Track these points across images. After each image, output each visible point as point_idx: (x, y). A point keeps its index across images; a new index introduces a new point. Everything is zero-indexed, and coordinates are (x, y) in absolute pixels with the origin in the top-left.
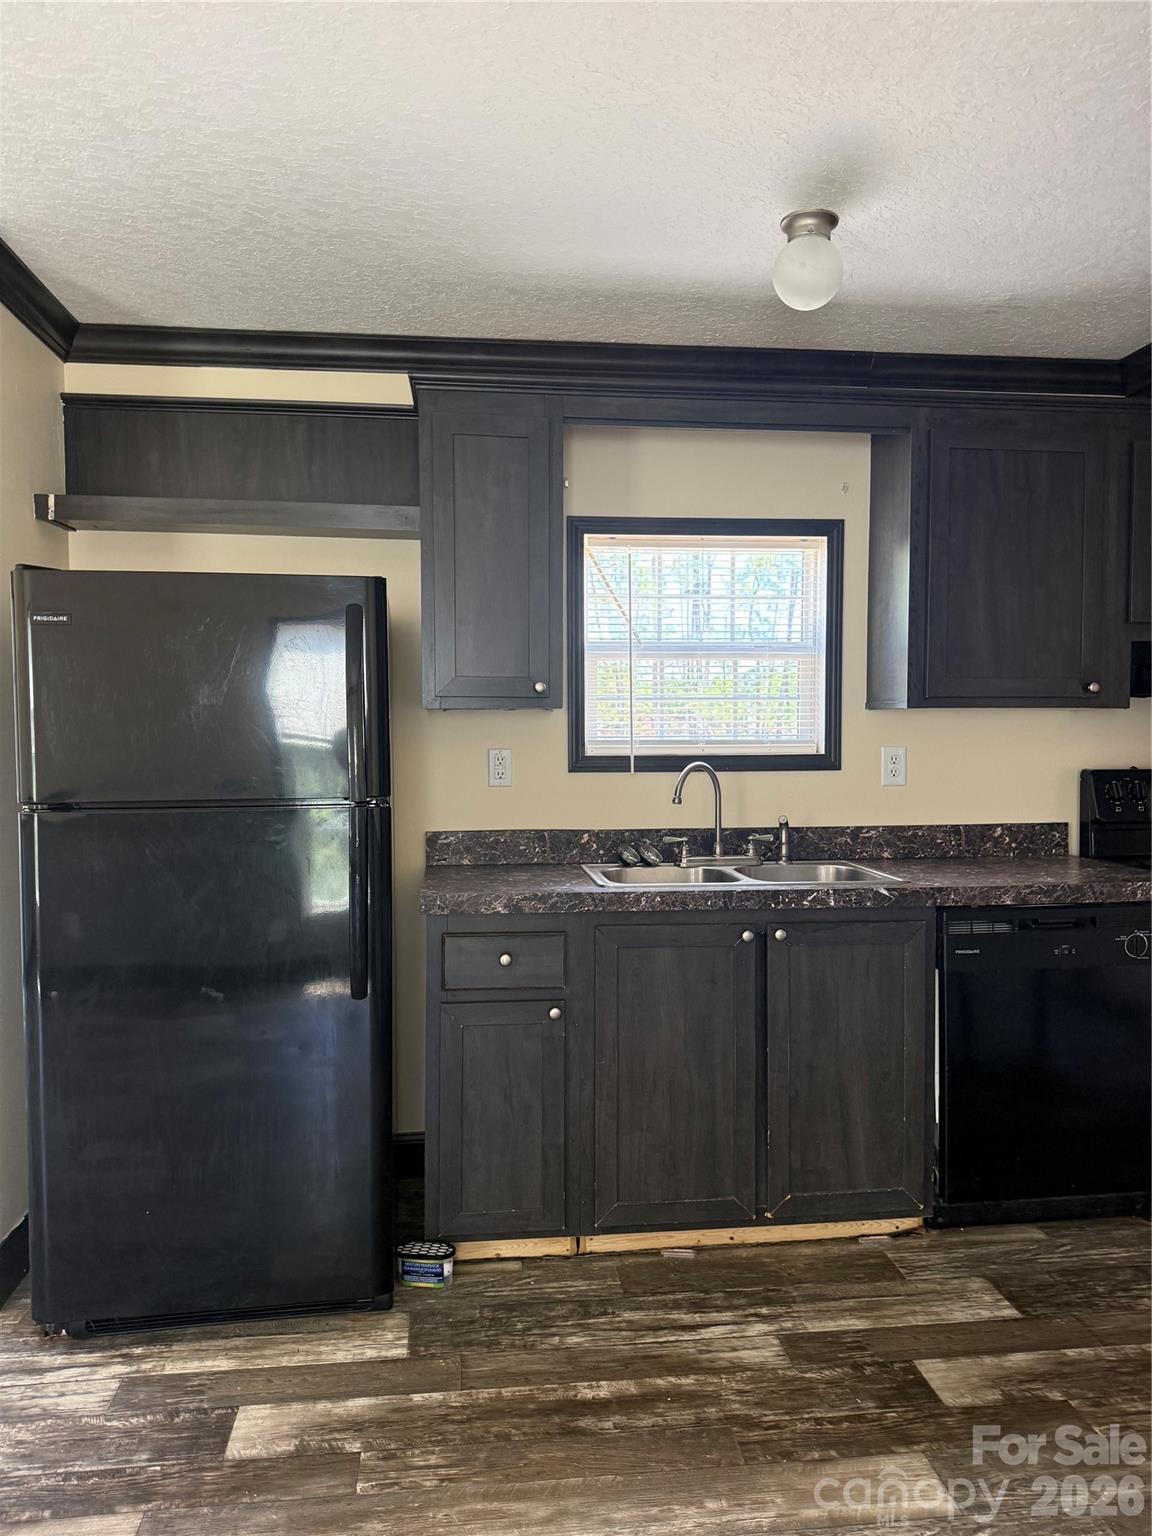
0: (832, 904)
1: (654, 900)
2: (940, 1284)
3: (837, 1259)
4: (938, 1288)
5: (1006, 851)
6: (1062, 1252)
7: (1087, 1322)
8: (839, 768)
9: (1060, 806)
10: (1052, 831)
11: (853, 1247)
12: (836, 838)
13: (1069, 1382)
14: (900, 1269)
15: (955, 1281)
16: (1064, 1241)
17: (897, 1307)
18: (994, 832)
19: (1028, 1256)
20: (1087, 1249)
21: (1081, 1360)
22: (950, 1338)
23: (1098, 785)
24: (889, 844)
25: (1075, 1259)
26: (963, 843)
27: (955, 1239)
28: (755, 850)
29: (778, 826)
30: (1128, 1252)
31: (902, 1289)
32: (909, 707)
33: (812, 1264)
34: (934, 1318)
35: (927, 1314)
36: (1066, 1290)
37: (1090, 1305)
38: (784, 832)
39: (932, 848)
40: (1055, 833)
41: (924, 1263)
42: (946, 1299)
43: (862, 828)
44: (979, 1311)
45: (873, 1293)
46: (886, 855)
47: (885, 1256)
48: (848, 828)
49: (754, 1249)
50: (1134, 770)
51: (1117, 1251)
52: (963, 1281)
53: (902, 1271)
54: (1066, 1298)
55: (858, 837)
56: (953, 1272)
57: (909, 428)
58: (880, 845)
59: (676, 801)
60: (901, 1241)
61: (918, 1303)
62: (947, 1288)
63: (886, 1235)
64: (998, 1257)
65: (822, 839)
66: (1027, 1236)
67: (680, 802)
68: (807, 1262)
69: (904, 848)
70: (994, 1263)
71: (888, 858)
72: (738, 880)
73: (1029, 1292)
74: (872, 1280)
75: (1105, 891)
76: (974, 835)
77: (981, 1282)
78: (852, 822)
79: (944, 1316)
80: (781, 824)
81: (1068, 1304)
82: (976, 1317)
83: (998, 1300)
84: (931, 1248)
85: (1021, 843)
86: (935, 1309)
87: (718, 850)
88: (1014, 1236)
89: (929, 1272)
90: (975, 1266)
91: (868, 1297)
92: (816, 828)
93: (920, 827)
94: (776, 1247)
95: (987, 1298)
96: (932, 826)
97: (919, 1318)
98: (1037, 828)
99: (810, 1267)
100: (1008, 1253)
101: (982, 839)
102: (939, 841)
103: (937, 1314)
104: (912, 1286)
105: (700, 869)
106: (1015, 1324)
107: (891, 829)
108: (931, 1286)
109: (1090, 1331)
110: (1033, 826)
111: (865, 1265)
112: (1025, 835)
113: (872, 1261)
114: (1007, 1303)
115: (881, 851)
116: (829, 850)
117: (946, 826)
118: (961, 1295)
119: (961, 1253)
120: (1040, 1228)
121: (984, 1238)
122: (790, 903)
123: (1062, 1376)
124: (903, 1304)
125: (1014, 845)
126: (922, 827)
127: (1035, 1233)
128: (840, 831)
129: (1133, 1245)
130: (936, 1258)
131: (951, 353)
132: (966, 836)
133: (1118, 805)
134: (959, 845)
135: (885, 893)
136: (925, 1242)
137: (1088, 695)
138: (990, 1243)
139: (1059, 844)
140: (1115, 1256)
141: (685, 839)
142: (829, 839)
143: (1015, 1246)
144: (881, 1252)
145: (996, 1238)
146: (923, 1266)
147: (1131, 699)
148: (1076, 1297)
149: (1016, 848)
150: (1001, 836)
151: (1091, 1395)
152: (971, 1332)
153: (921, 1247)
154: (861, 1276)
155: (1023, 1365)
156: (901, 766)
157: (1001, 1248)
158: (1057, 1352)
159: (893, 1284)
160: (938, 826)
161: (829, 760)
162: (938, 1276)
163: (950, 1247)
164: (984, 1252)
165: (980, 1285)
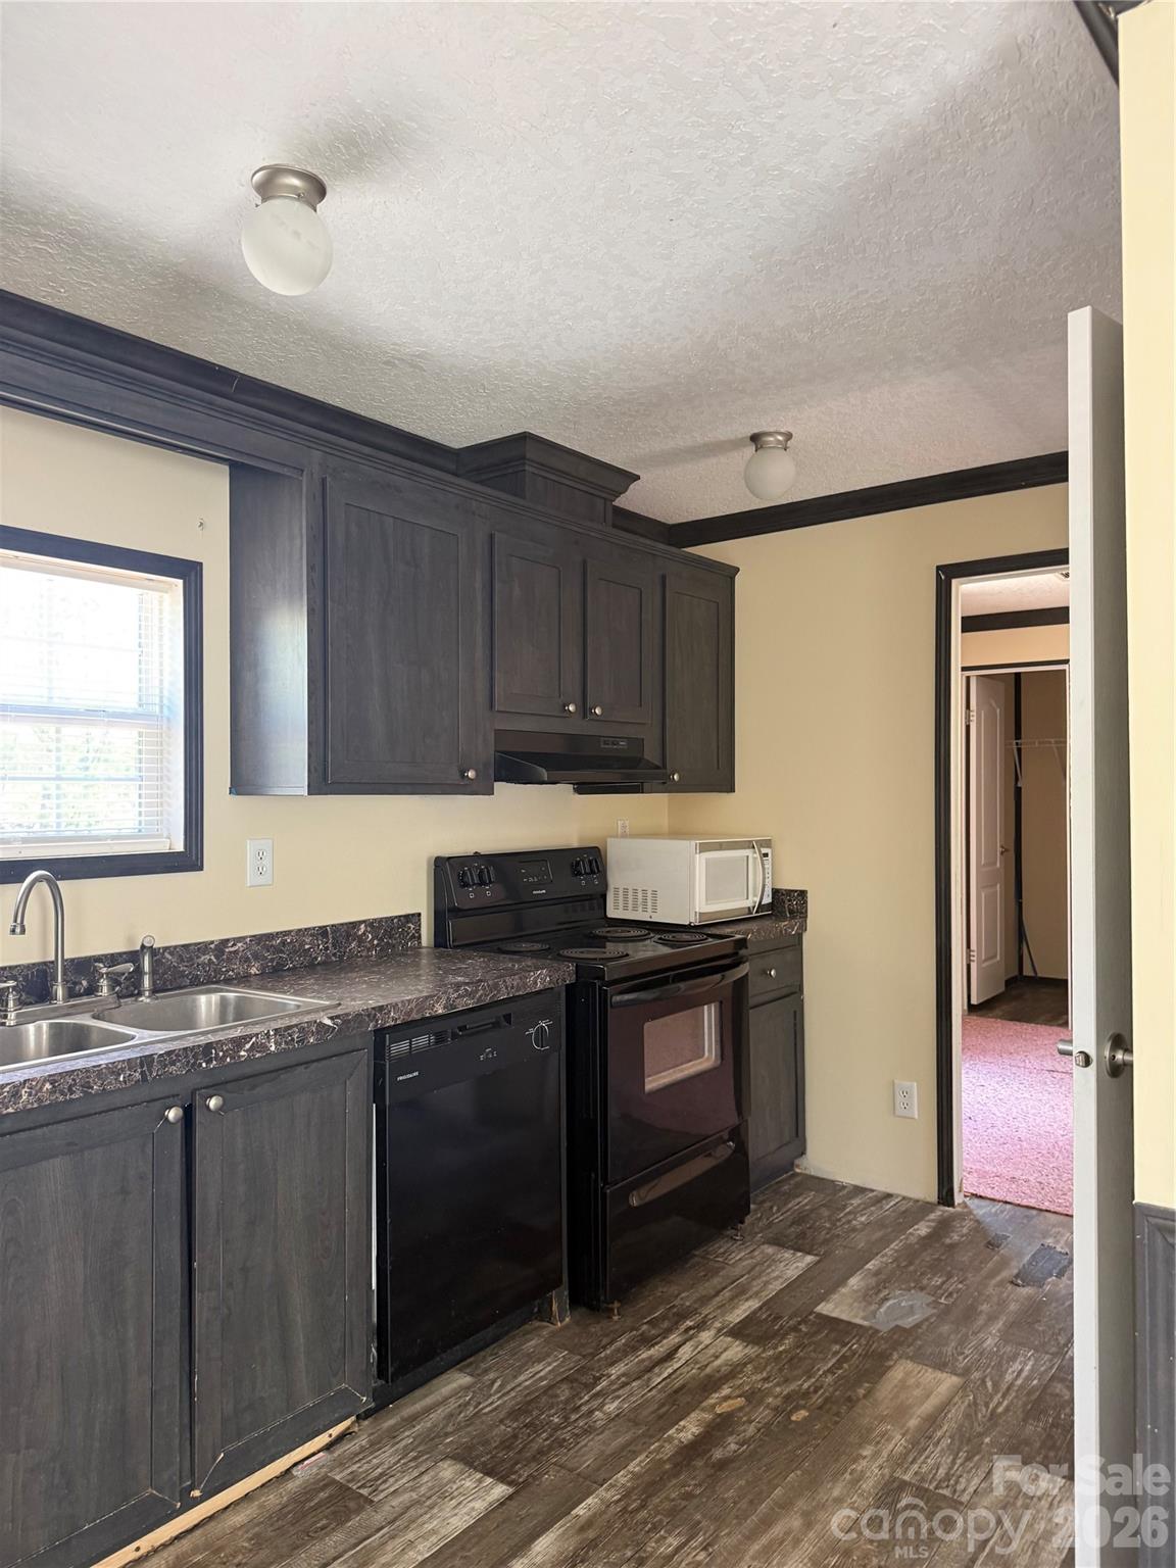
0: (273, 1049)
1: (41, 1088)
2: (413, 1489)
3: (281, 1512)
4: (414, 1495)
5: (369, 950)
6: (497, 1392)
7: (570, 1465)
8: (201, 868)
9: (413, 897)
10: (408, 922)
11: (291, 1486)
12: (199, 957)
13: (603, 1549)
14: (361, 1491)
15: (425, 1478)
16: (492, 1376)
17: (389, 1547)
18: (358, 930)
19: (471, 1410)
20: (515, 1377)
21: (595, 1515)
22: (465, 1557)
23: (449, 872)
24: (256, 957)
25: (513, 1394)
26: (330, 946)
27: (392, 1422)
28: (112, 988)
29: (138, 948)
30: (550, 1364)
31: (378, 1518)
32: (309, 794)
33: (257, 1535)
34: (434, 1539)
35: (424, 1538)
36: (529, 1435)
37: (561, 1443)
38: (147, 958)
39: (300, 956)
40: (410, 925)
41: (379, 1470)
42: (431, 1507)
43: (228, 940)
44: (471, 1505)
45: (353, 1541)
46: (254, 971)
47: (334, 1482)
48: (212, 942)
49: (171, 1548)
50: (477, 855)
51: (540, 1367)
52: (432, 1473)
53: (364, 1492)
54: (535, 1446)
55: (223, 953)
56: (416, 1467)
57: (302, 471)
58: (247, 960)
59: (18, 930)
60: (339, 1451)
61: (407, 1527)
62: (423, 1490)
63: (319, 1451)
64: (446, 1426)
65: (182, 960)
66: (454, 1385)
67: (23, 931)
68: (249, 1535)
69: (272, 960)
70: (447, 1435)
71: (256, 975)
72: (133, 1038)
73: (500, 1455)
74: (341, 1523)
75: (515, 983)
76: (341, 935)
77: (449, 1466)
78: (215, 935)
79: (443, 1532)
80: (143, 947)
81: (541, 1452)
82: (474, 1514)
83: (480, 1481)
84: (375, 1446)
85: (381, 940)
86: (429, 1527)
87: (60, 992)
88: (446, 1390)
89: (392, 1480)
90: (429, 1448)
91: (351, 1549)
92: (175, 947)
93: (287, 933)
94: (198, 1532)
95: (468, 1484)
96: (300, 930)
97: (420, 1547)
98: (395, 921)
99: (259, 1541)
100: (451, 1415)
101: (348, 939)
102: (307, 947)
103: (434, 1532)
104: (387, 1508)
105: (45, 1024)
106: (514, 1503)
107: (259, 939)
108: (406, 1497)
109: (579, 1474)
110: (391, 919)
111: (319, 1505)
112: (385, 930)
113: (322, 1495)
114: (489, 1480)
115: (248, 966)
116: (190, 973)
117: (314, 928)
118: (441, 1493)
119: (407, 1438)
120: (461, 1370)
121: (418, 1407)
122: (224, 1056)
123: (592, 1544)
124: (393, 1538)
125: (376, 942)
126: (290, 932)
127: (458, 1380)
128: (203, 948)
129: (548, 1355)
130: (387, 1456)
131: (315, 397)
132: (333, 938)
133: (471, 892)
134: (327, 949)
135: (328, 1022)
136: (363, 1441)
137: (466, 782)
138: (428, 1410)
139: (413, 937)
140: (542, 1374)
141: (11, 983)
142: (191, 959)
143: (453, 1405)
144: (326, 1476)
145: (428, 1401)
146: (382, 1475)
147: (496, 784)
148: (542, 1440)
149: (377, 945)
150: (364, 934)
151: (629, 1554)
152: (481, 1537)
153: (363, 1449)
154: (324, 1522)
155: (553, 1551)
156: (267, 862)
157: (441, 1412)
158: (569, 1517)
159: (363, 1515)
160: (306, 929)
161: (188, 860)
162: (404, 1481)
163: (392, 1435)
164: (429, 1424)
165: (450, 1470)
